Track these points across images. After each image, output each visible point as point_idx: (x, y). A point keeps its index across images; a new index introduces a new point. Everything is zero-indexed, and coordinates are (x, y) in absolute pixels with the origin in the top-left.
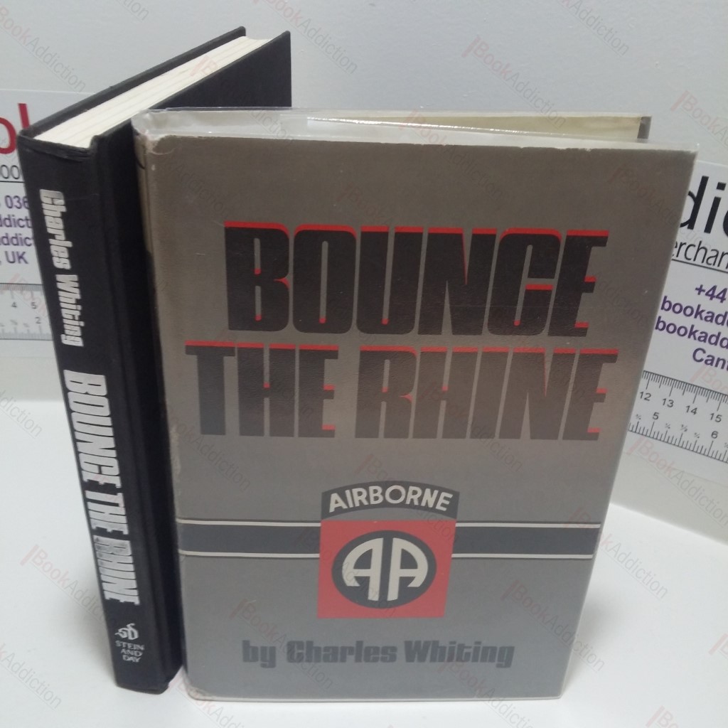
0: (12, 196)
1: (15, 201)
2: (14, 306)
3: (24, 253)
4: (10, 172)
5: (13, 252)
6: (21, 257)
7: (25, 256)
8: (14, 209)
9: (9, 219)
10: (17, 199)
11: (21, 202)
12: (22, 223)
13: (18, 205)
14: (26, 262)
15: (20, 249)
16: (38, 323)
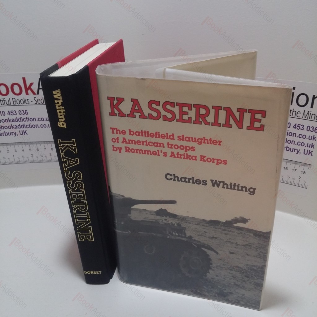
0: (21, 110)
1: (22, 112)
2: (23, 150)
3: (26, 131)
4: (20, 102)
5: (22, 131)
6: (25, 132)
7: (26, 132)
8: (22, 115)
9: (20, 119)
10: (23, 111)
11: (24, 112)
12: (25, 120)
13: (23, 114)
14: (27, 134)
15: (25, 129)
16: (32, 156)
